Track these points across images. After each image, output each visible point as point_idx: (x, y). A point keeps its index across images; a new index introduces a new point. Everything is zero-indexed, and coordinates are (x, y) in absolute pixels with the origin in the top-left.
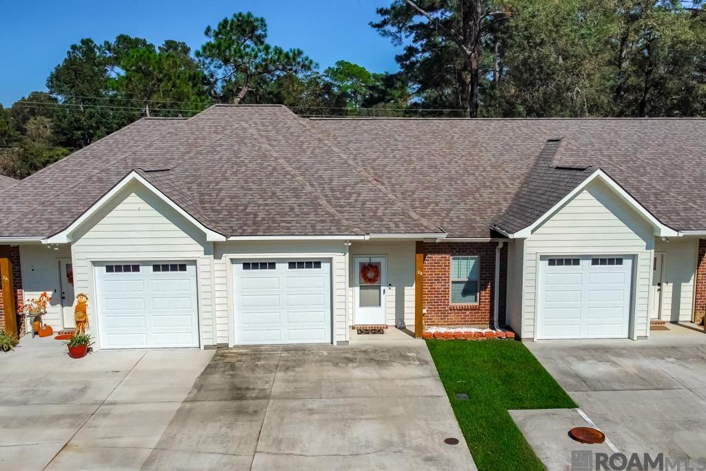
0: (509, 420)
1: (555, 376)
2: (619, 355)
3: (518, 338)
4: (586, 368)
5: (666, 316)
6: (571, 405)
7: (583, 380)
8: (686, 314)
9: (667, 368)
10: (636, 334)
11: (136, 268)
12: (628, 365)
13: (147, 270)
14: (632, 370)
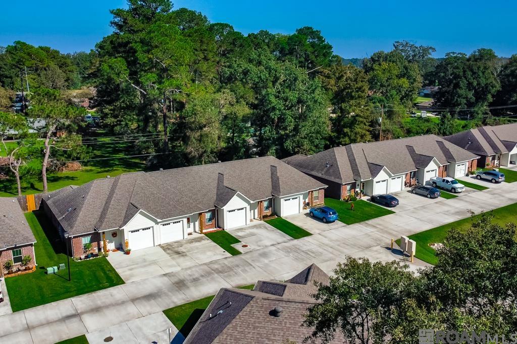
0: (231, 247)
1: (235, 237)
2: (245, 230)
3: (223, 230)
4: (240, 234)
5: (252, 218)
6: (240, 242)
7: (240, 236)
8: (256, 216)
9: (255, 231)
10: (247, 224)
11: (138, 231)
12: (248, 231)
13: (141, 231)
14: (248, 233)
